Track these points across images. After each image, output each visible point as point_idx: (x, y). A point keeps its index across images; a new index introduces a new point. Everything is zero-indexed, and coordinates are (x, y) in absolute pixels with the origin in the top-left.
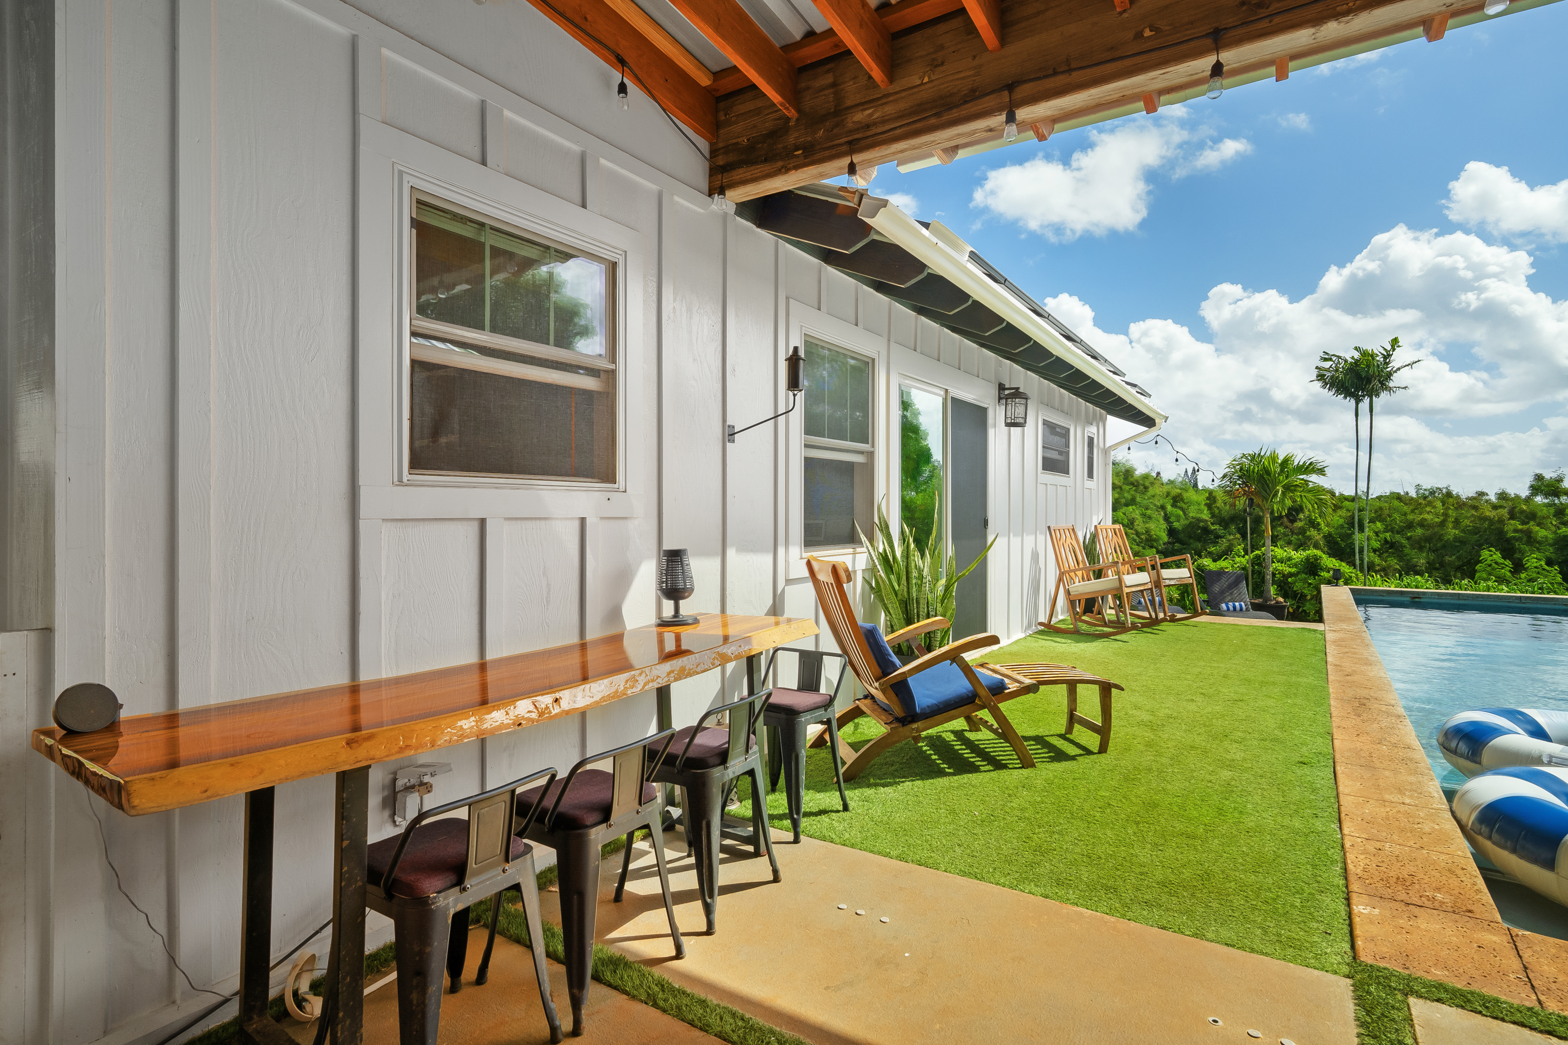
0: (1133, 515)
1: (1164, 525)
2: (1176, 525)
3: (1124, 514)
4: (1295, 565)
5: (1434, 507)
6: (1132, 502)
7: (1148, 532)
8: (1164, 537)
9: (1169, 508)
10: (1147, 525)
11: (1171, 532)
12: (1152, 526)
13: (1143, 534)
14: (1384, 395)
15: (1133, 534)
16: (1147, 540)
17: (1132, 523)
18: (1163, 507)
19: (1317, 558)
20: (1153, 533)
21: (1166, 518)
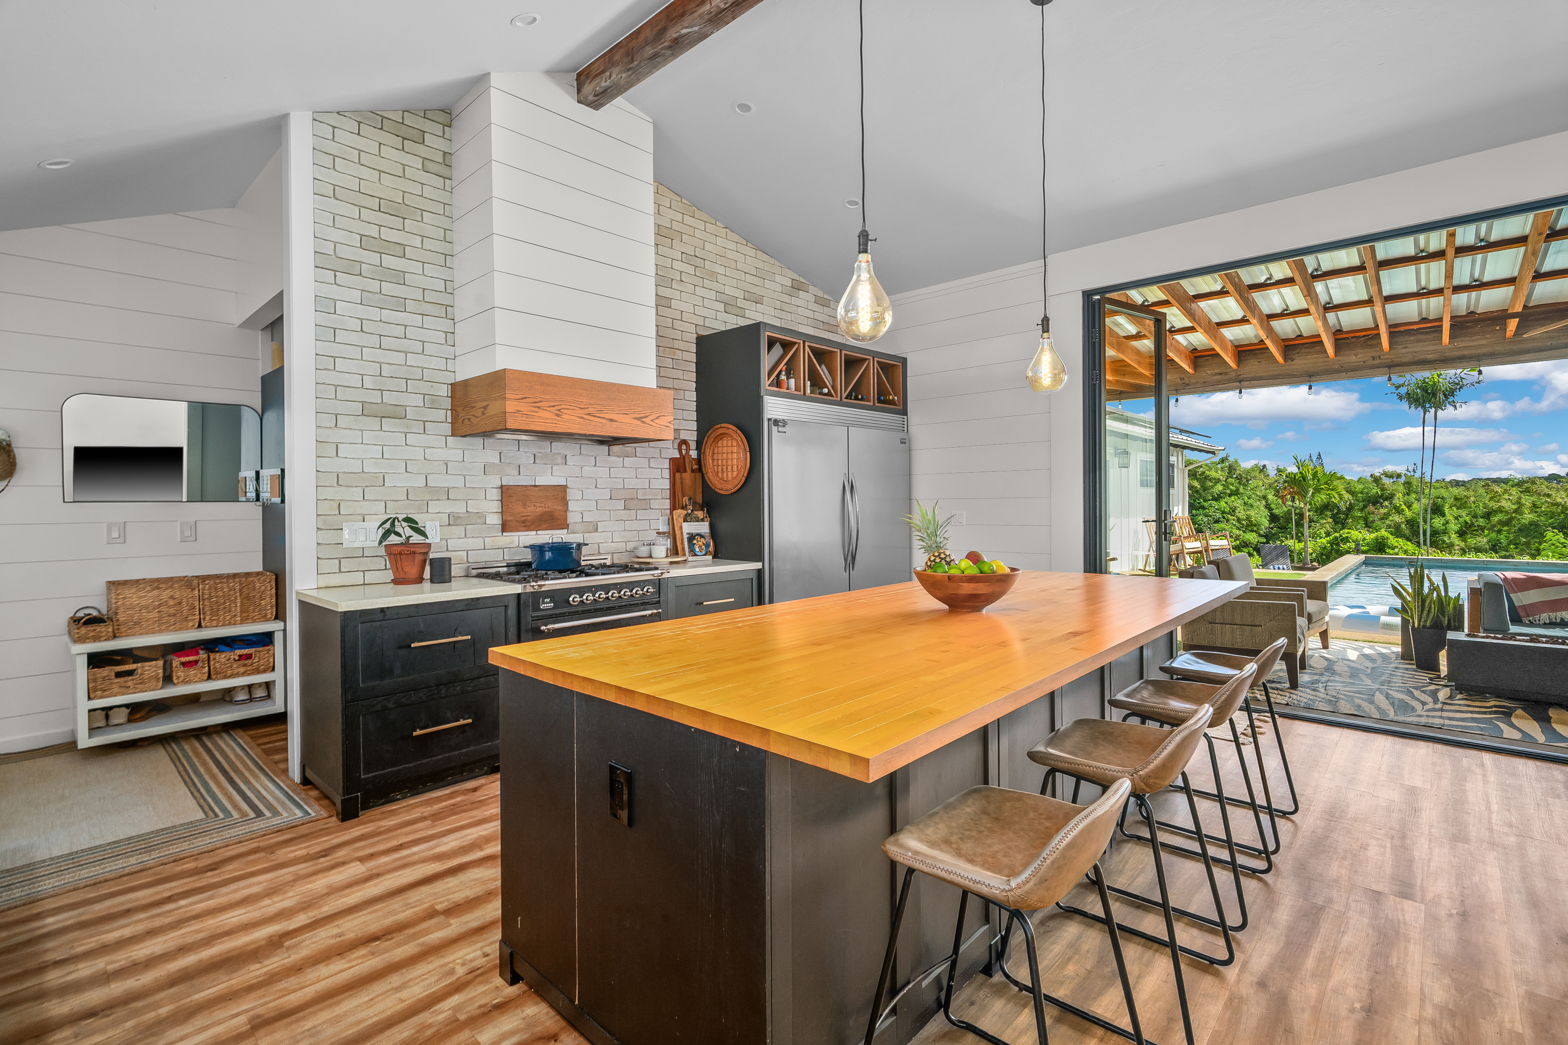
0: (1235, 504)
1: (1266, 512)
2: (1276, 512)
3: (1226, 503)
4: (1368, 544)
5: (1510, 495)
6: (1236, 493)
7: (1248, 518)
8: (1265, 523)
9: (1270, 497)
10: (1248, 513)
11: (1273, 518)
12: (1252, 513)
13: (1244, 520)
14: (1450, 409)
15: (1234, 520)
16: (1247, 526)
17: (1234, 511)
18: (1265, 497)
19: (1383, 538)
20: (1253, 519)
21: (1268, 507)
